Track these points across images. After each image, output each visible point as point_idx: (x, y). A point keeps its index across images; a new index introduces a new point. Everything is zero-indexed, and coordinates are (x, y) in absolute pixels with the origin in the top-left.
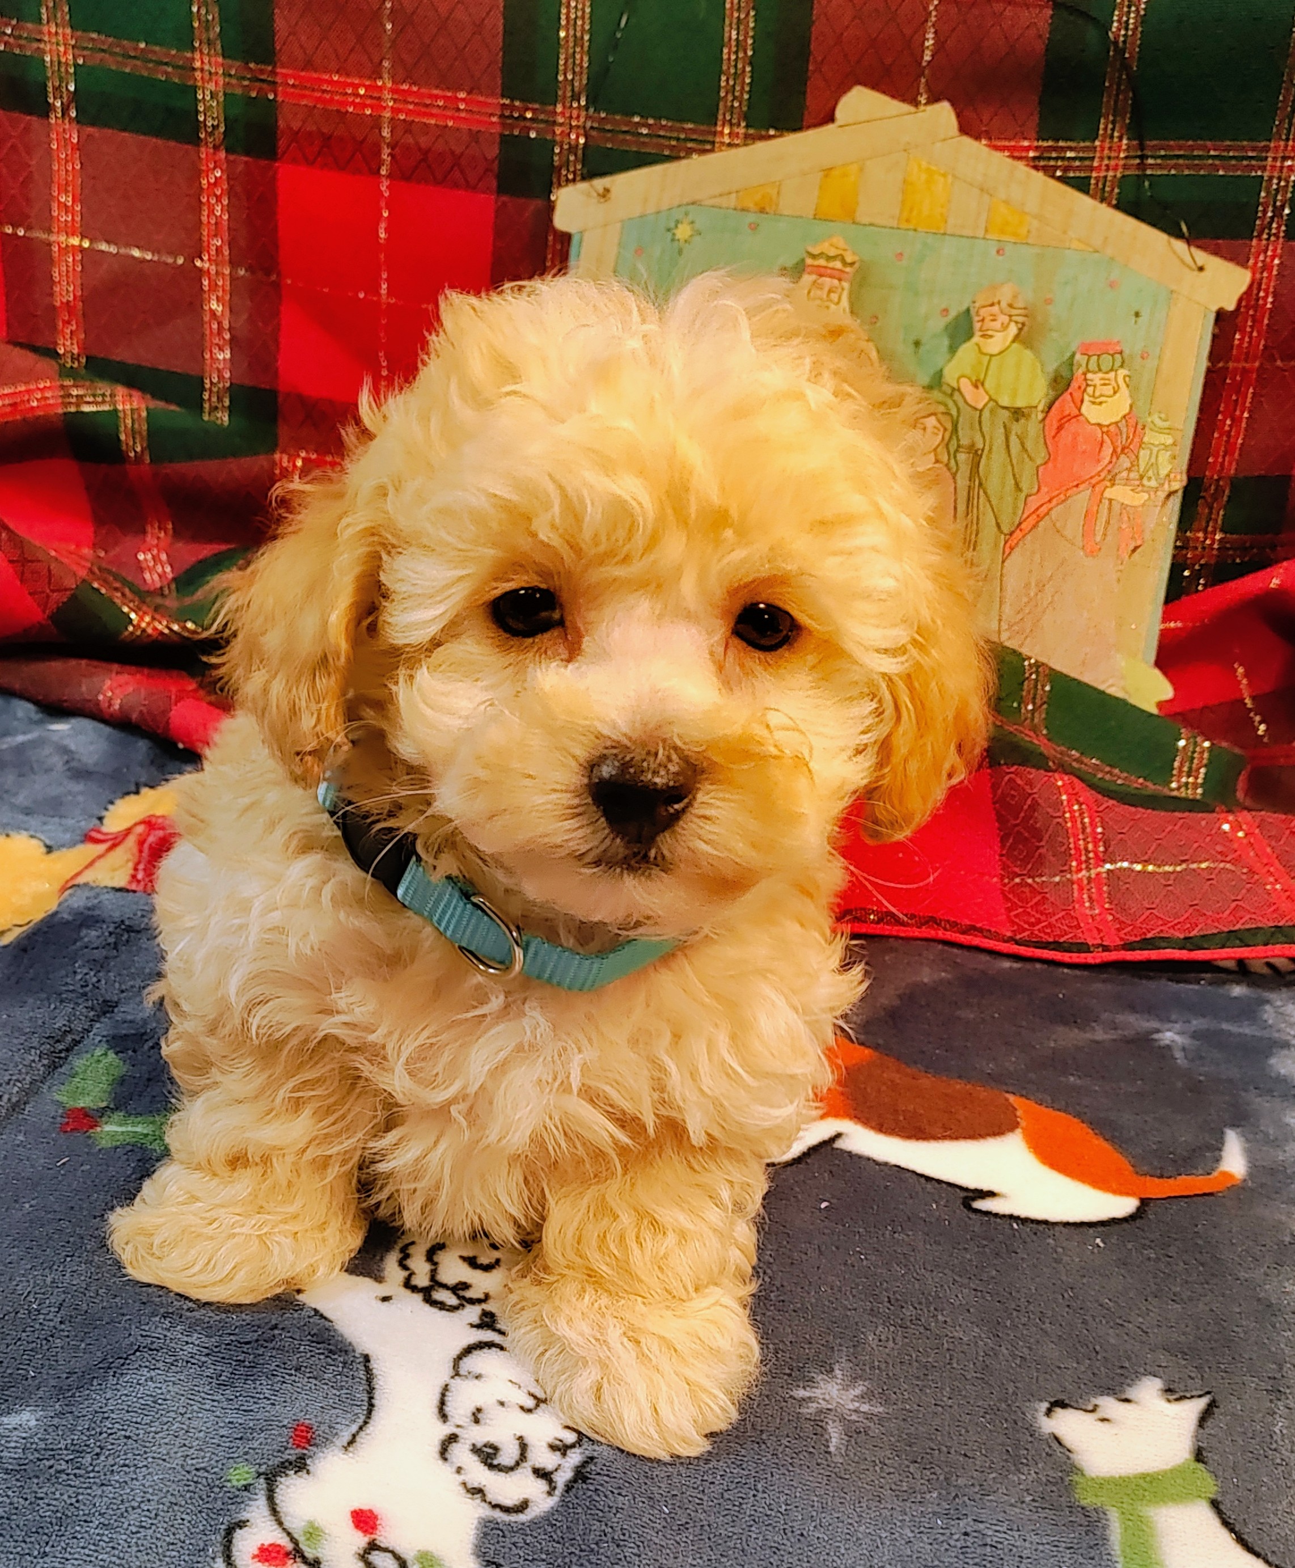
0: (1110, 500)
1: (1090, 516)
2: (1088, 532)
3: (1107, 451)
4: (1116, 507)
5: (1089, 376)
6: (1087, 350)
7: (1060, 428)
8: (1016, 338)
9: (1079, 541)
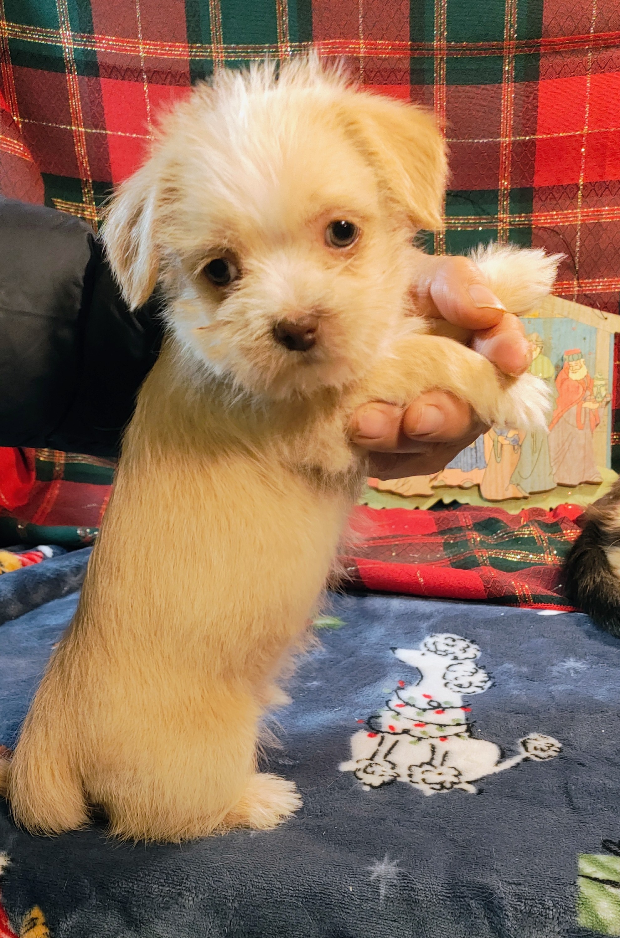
0: (585, 408)
1: (578, 415)
2: (578, 420)
3: (581, 390)
4: (588, 410)
5: (570, 363)
6: (568, 353)
7: (562, 383)
8: (540, 353)
9: (575, 425)
